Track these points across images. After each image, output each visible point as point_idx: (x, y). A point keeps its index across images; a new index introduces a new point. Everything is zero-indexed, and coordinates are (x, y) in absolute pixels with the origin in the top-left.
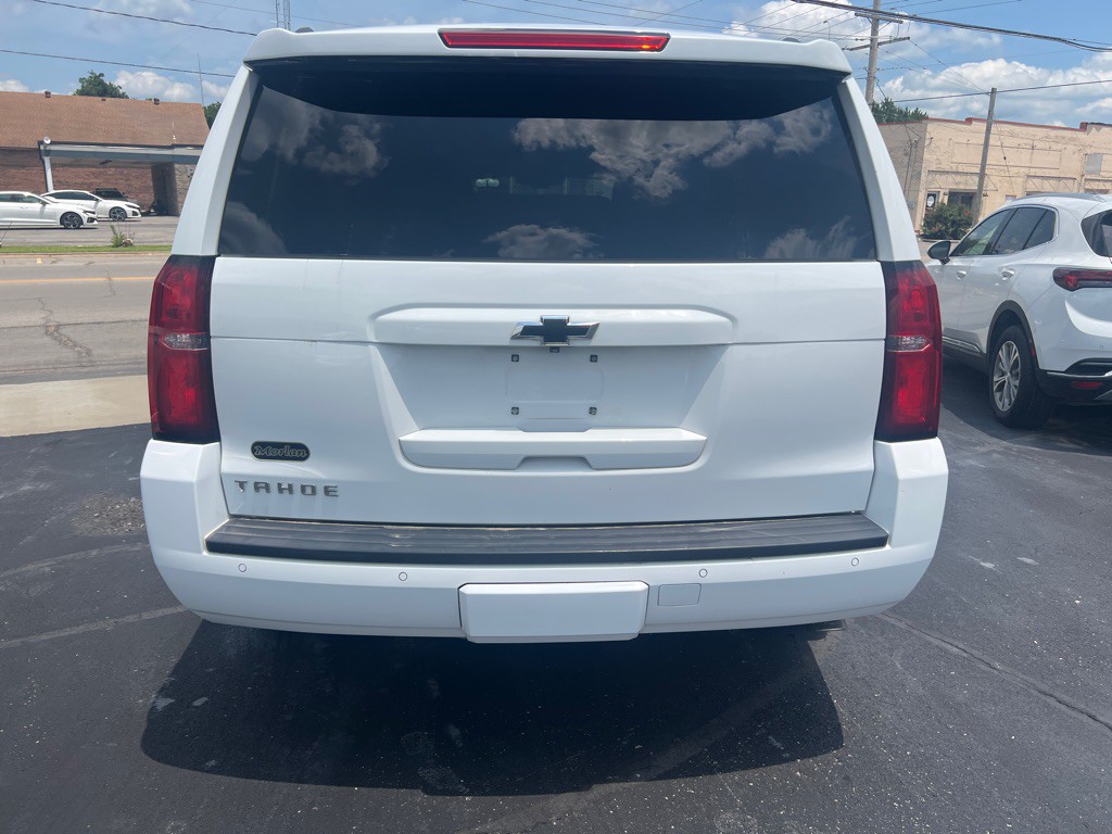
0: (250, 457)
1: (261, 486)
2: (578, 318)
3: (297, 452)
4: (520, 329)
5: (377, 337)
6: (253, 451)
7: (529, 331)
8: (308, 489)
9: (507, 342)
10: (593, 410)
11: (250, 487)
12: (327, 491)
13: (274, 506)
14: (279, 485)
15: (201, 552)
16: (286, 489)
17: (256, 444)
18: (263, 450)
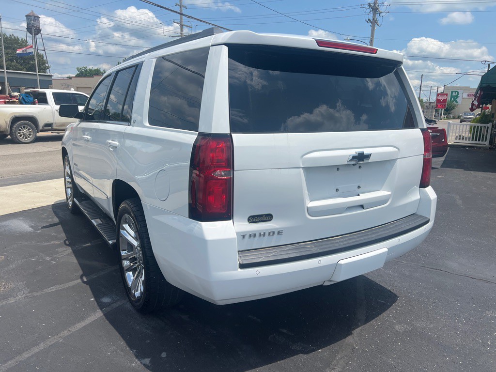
0: (247, 223)
1: (252, 235)
2: (367, 151)
3: (268, 218)
4: (351, 157)
5: (303, 165)
6: (249, 220)
7: (354, 158)
8: (272, 233)
9: (346, 163)
10: (359, 187)
11: (247, 237)
12: (279, 233)
13: (256, 243)
14: (260, 234)
15: (237, 270)
16: (262, 235)
17: (250, 217)
18: (253, 219)
